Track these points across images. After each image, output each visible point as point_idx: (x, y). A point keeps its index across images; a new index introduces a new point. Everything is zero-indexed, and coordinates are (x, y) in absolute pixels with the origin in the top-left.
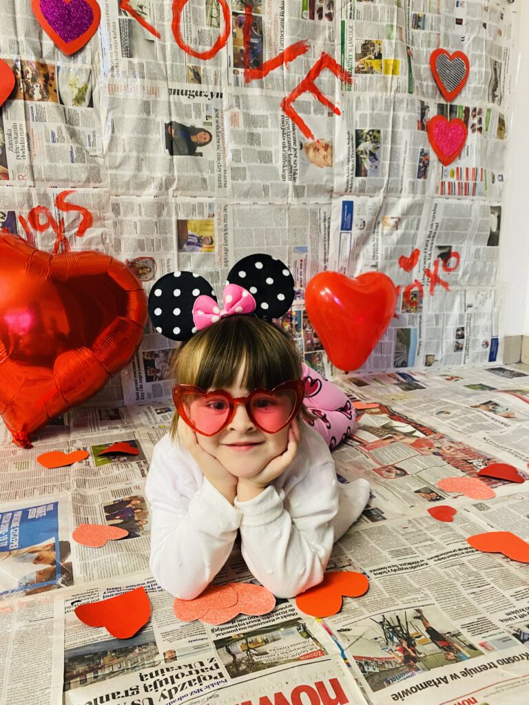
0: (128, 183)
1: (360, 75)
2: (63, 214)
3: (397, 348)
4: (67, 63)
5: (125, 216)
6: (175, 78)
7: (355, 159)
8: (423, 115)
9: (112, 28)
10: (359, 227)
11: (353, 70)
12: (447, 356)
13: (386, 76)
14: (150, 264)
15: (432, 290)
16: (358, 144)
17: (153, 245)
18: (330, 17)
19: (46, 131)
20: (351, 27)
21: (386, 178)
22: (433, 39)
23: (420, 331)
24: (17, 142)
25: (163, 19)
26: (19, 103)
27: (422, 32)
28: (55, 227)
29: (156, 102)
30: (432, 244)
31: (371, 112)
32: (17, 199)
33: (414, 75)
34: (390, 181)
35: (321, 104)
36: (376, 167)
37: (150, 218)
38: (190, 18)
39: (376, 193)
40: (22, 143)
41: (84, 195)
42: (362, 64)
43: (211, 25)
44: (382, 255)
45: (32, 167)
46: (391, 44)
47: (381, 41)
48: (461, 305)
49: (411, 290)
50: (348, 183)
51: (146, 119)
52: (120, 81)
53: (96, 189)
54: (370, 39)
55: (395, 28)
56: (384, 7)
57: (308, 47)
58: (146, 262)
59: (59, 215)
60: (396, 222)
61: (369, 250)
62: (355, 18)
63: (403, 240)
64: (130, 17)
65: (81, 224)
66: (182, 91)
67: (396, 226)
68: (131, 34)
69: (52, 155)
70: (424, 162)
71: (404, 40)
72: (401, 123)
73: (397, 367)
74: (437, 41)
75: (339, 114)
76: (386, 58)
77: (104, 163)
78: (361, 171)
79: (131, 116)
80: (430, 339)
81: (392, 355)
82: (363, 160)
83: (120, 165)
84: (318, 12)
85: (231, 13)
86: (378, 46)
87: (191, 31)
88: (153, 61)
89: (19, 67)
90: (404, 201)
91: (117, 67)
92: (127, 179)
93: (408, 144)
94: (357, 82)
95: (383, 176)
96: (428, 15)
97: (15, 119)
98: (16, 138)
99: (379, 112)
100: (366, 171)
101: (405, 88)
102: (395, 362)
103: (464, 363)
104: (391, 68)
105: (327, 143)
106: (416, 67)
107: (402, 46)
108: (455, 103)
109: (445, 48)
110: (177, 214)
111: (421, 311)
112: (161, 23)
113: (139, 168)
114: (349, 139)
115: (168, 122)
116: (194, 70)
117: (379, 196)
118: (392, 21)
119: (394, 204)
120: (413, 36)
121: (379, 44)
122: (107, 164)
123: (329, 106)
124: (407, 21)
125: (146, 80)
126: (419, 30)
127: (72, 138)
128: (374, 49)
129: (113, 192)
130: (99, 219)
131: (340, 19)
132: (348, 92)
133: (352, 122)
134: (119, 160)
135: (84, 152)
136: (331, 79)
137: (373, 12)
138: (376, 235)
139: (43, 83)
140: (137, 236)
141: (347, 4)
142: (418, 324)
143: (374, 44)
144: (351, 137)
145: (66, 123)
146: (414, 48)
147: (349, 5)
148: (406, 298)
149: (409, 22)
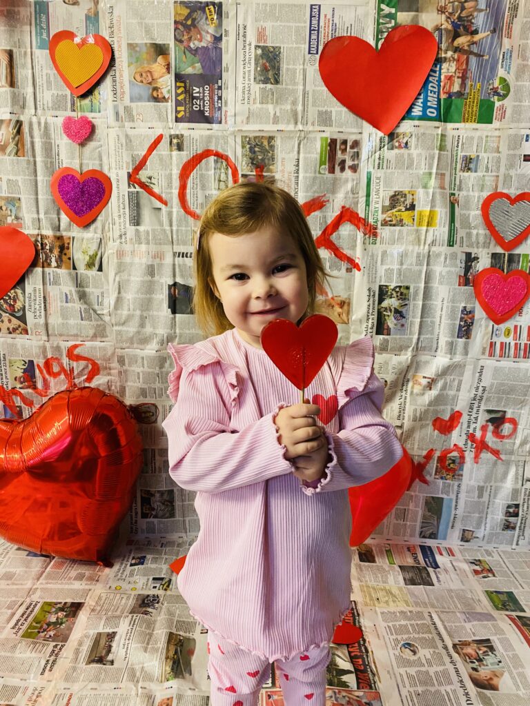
0: (132, 338)
1: (387, 228)
2: (73, 364)
3: (424, 517)
4: (81, 234)
5: (130, 366)
6: (180, 242)
7: (376, 317)
8: (468, 268)
9: (121, 200)
11: (379, 224)
12: (491, 535)
13: (420, 228)
14: (153, 409)
15: (477, 457)
16: (381, 300)
17: (155, 393)
18: (354, 168)
19: (61, 293)
20: (378, 178)
21: (416, 336)
22: (490, 181)
23: (457, 502)
24: (35, 304)
25: (171, 187)
26: (39, 270)
27: (473, 175)
28: (66, 375)
29: (160, 265)
30: (479, 407)
31: (398, 267)
32: (35, 351)
33: (457, 224)
34: (421, 339)
35: (337, 260)
36: (403, 325)
37: (152, 370)
38: (197, 185)
39: (403, 352)
40: (40, 304)
41: (90, 347)
42: (390, 217)
44: (409, 416)
45: (47, 325)
46: (427, 193)
47: (415, 191)
48: (517, 478)
49: (449, 455)
51: (150, 281)
52: (128, 248)
53: (102, 343)
54: (401, 190)
55: (434, 176)
56: (420, 155)
57: (325, 202)
58: (149, 407)
59: (70, 365)
60: (429, 382)
61: (394, 408)
62: (385, 167)
63: (438, 400)
64: (138, 189)
65: (90, 372)
66: (187, 253)
67: (430, 386)
68: (138, 205)
69: (64, 314)
70: (465, 321)
71: (447, 186)
72: (438, 278)
73: (424, 537)
74: (494, 184)
75: (359, 270)
76: (420, 209)
77: (111, 320)
78: (384, 329)
79: (136, 278)
80: (469, 513)
81: (418, 524)
82: (387, 318)
83: (124, 324)
84: (339, 165)
85: (240, 176)
86: (411, 197)
87: (197, 197)
88: (159, 228)
89: (39, 239)
90: (441, 360)
91: (125, 234)
92: (131, 335)
93: (445, 302)
94: (383, 235)
95: (412, 333)
96: (483, 155)
97: (35, 284)
98: (35, 300)
99: (409, 267)
100: (389, 329)
102: (421, 532)
103: (517, 544)
104: (426, 220)
105: (344, 299)
106: (462, 215)
107: (443, 195)
108: (517, 251)
109: (505, 191)
111: (460, 479)
112: (169, 191)
113: (142, 325)
114: (369, 296)
115: (171, 283)
118: (431, 167)
119: (427, 362)
120: (460, 182)
121: (413, 195)
122: (113, 321)
123: (348, 262)
124: (454, 164)
125: (151, 245)
126: (469, 173)
127: (80, 300)
128: (405, 200)
129: (118, 345)
130: (106, 368)
131: (366, 170)
132: (371, 245)
133: (375, 278)
134: (124, 318)
135: (91, 311)
136: (352, 233)
137: (406, 160)
138: (404, 392)
139: (58, 253)
140: (140, 384)
141: (375, 153)
142: (455, 493)
143: (405, 195)
144: (372, 294)
145: (77, 287)
146: (461, 193)
147: (377, 154)
148: (441, 463)
149: (456, 165)
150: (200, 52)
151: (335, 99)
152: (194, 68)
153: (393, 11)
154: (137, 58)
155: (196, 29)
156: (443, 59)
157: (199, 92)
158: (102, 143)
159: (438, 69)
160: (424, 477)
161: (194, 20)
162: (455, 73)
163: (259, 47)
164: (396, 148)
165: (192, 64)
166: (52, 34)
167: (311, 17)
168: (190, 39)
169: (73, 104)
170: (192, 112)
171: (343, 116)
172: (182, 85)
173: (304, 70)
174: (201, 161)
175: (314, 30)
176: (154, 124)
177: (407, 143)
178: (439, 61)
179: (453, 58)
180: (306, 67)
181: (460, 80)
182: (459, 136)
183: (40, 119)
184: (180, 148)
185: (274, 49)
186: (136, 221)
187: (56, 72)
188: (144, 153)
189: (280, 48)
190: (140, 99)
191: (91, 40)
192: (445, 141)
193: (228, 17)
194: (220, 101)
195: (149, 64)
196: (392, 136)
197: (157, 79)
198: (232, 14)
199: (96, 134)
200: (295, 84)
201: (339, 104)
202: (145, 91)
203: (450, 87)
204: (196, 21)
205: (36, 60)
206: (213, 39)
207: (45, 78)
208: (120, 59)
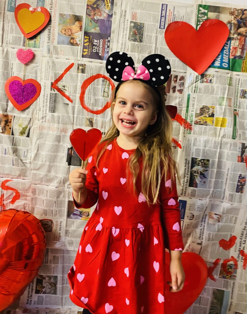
0: (42, 178)
1: (198, 126)
2: (4, 192)
3: (212, 303)
4: (19, 115)
5: (39, 195)
6: (78, 124)
7: (189, 176)
8: (243, 152)
9: (46, 98)
10: (189, 218)
11: (193, 123)
13: (217, 127)
15: (244, 265)
16: (192, 167)
17: (52, 213)
18: (181, 91)
19: (3, 148)
20: (194, 98)
21: (212, 189)
23: (232, 294)
29: (64, 136)
30: (246, 234)
31: (204, 148)
33: (238, 127)
34: (215, 191)
36: (205, 182)
37: (52, 199)
38: (91, 93)
39: (204, 199)
41: (16, 183)
42: (199, 120)
43: (103, 96)
44: (206, 237)
46: (221, 108)
47: (215, 107)
49: (228, 263)
50: (183, 190)
51: (57, 145)
52: (46, 125)
53: (24, 180)
54: (206, 105)
55: (225, 99)
56: (218, 87)
58: (47, 222)
59: (2, 192)
61: (197, 232)
62: (198, 92)
63: (223, 229)
64: (56, 92)
65: (14, 198)
68: (55, 101)
70: (241, 183)
71: (232, 105)
72: (226, 156)
75: (181, 148)
76: (217, 117)
77: (31, 166)
78: (193, 184)
79: (49, 143)
80: (240, 301)
81: (208, 307)
82: (195, 177)
83: (38, 169)
84: (172, 89)
86: (212, 109)
87: (90, 99)
88: (66, 115)
90: (225, 205)
91: (45, 117)
92: (41, 176)
93: (230, 170)
94: (195, 129)
95: (210, 187)
99: (210, 149)
100: (196, 184)
101: (230, 135)
102: (210, 313)
104: (220, 123)
106: (240, 122)
107: (230, 110)
110: (69, 197)
111: (235, 279)
112: (74, 94)
113: (49, 171)
114: (186, 163)
115: (70, 147)
116: (89, 120)
117: (206, 200)
118: (224, 94)
119: (218, 205)
120: (240, 103)
121: (213, 108)
122: (32, 167)
123: (174, 143)
124: (236, 94)
125: (60, 124)
126: (245, 99)
127: (13, 153)
128: (209, 111)
129: (33, 182)
130: (24, 196)
131: (187, 93)
132: (188, 134)
133: (190, 153)
134: (38, 166)
135: (19, 161)
136: (177, 126)
137: (210, 89)
138: (203, 222)
139: (4, 125)
140: (43, 207)
141: (193, 84)
142: (231, 288)
143: (209, 108)
144: (187, 162)
145: (13, 145)
146: (240, 110)
147: (194, 85)
148: (223, 268)
149: (237, 94)
150: (99, 21)
151: (172, 53)
152: (95, 29)
153: (206, 11)
154: (64, 22)
155: (98, 10)
156: (232, 38)
157: (97, 43)
158: (38, 65)
159: (229, 43)
160: (213, 276)
161: (98, 5)
162: (238, 46)
163: (133, 22)
164: (205, 82)
165: (95, 28)
166: (17, 4)
167: (162, 10)
168: (95, 14)
169: (24, 42)
170: (92, 52)
171: (176, 62)
172: (88, 38)
173: (157, 37)
174: (94, 80)
175: (163, 17)
176: (70, 57)
177: (211, 80)
178: (230, 39)
179: (237, 38)
180: (157, 35)
181: (241, 50)
182: (239, 79)
183: (4, 48)
184: (83, 71)
185: (141, 24)
186: (53, 110)
187: (17, 24)
188: (62, 72)
189: (144, 24)
190: (63, 43)
191: (39, 10)
192: (232, 81)
193: (117, 6)
194: (108, 48)
195: (70, 25)
196: (203, 76)
197: (74, 33)
198: (119, 4)
199: (36, 59)
200: (151, 43)
201: (174, 56)
202: (66, 39)
203: (235, 53)
204: (99, 6)
205: (6, 18)
206: (107, 16)
207: (10, 27)
208: (54, 21)
